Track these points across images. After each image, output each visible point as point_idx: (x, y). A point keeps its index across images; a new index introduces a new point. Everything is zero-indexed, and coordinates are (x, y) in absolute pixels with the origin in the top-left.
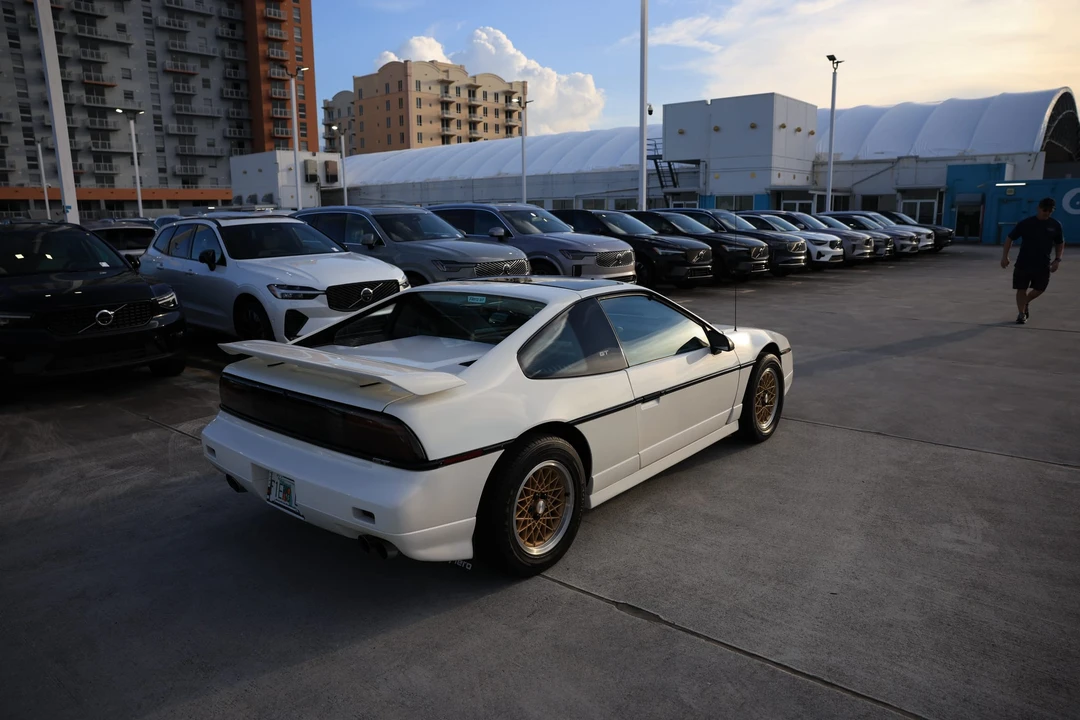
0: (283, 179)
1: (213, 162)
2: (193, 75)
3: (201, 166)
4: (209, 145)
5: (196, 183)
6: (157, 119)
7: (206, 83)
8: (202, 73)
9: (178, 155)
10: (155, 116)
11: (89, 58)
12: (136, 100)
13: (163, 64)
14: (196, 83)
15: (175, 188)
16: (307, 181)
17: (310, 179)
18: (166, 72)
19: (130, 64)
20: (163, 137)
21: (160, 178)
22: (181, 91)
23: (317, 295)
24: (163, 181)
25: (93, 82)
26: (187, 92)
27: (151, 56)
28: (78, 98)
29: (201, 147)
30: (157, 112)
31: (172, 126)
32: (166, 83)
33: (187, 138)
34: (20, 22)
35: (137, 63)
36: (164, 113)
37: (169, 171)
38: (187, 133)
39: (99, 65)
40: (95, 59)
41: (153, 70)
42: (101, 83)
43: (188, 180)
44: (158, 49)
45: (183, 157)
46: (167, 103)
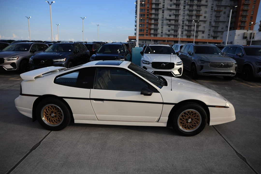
0: (236, 38)
1: (222, 33)
2: (222, 11)
3: (219, 34)
4: (222, 29)
5: (217, 38)
6: (210, 23)
7: (225, 13)
8: (224, 10)
9: (214, 31)
10: (210, 22)
11: (198, 9)
12: (206, 18)
13: (215, 9)
14: (222, 13)
15: (211, 39)
16: (243, 38)
17: (245, 38)
18: (215, 11)
19: (206, 10)
20: (211, 27)
21: (208, 37)
22: (218, 15)
23: (150, 64)
24: (209, 37)
25: (198, 15)
26: (219, 15)
27: (212, 7)
28: (194, 18)
29: (220, 29)
30: (211, 21)
31: (213, 24)
32: (214, 13)
33: (216, 27)
34: (186, 3)
35: (208, 9)
36: (212, 21)
37: (211, 35)
38: (217, 26)
39: (200, 11)
40: (199, 9)
41: (212, 11)
42: (199, 15)
43: (215, 37)
44: (214, 6)
45: (214, 32)
46: (214, 18)
